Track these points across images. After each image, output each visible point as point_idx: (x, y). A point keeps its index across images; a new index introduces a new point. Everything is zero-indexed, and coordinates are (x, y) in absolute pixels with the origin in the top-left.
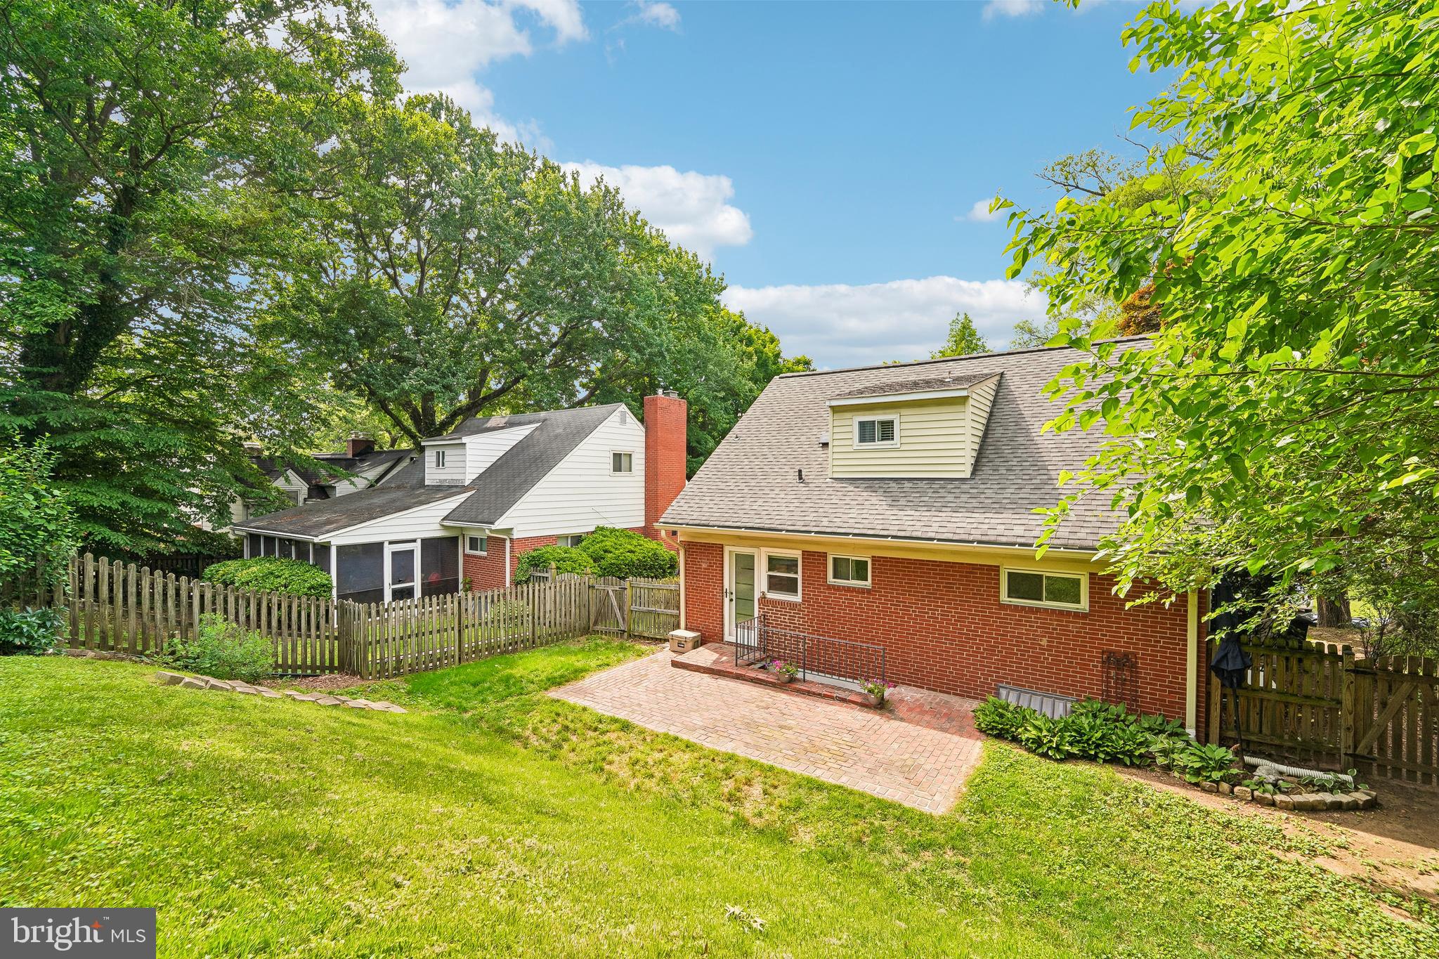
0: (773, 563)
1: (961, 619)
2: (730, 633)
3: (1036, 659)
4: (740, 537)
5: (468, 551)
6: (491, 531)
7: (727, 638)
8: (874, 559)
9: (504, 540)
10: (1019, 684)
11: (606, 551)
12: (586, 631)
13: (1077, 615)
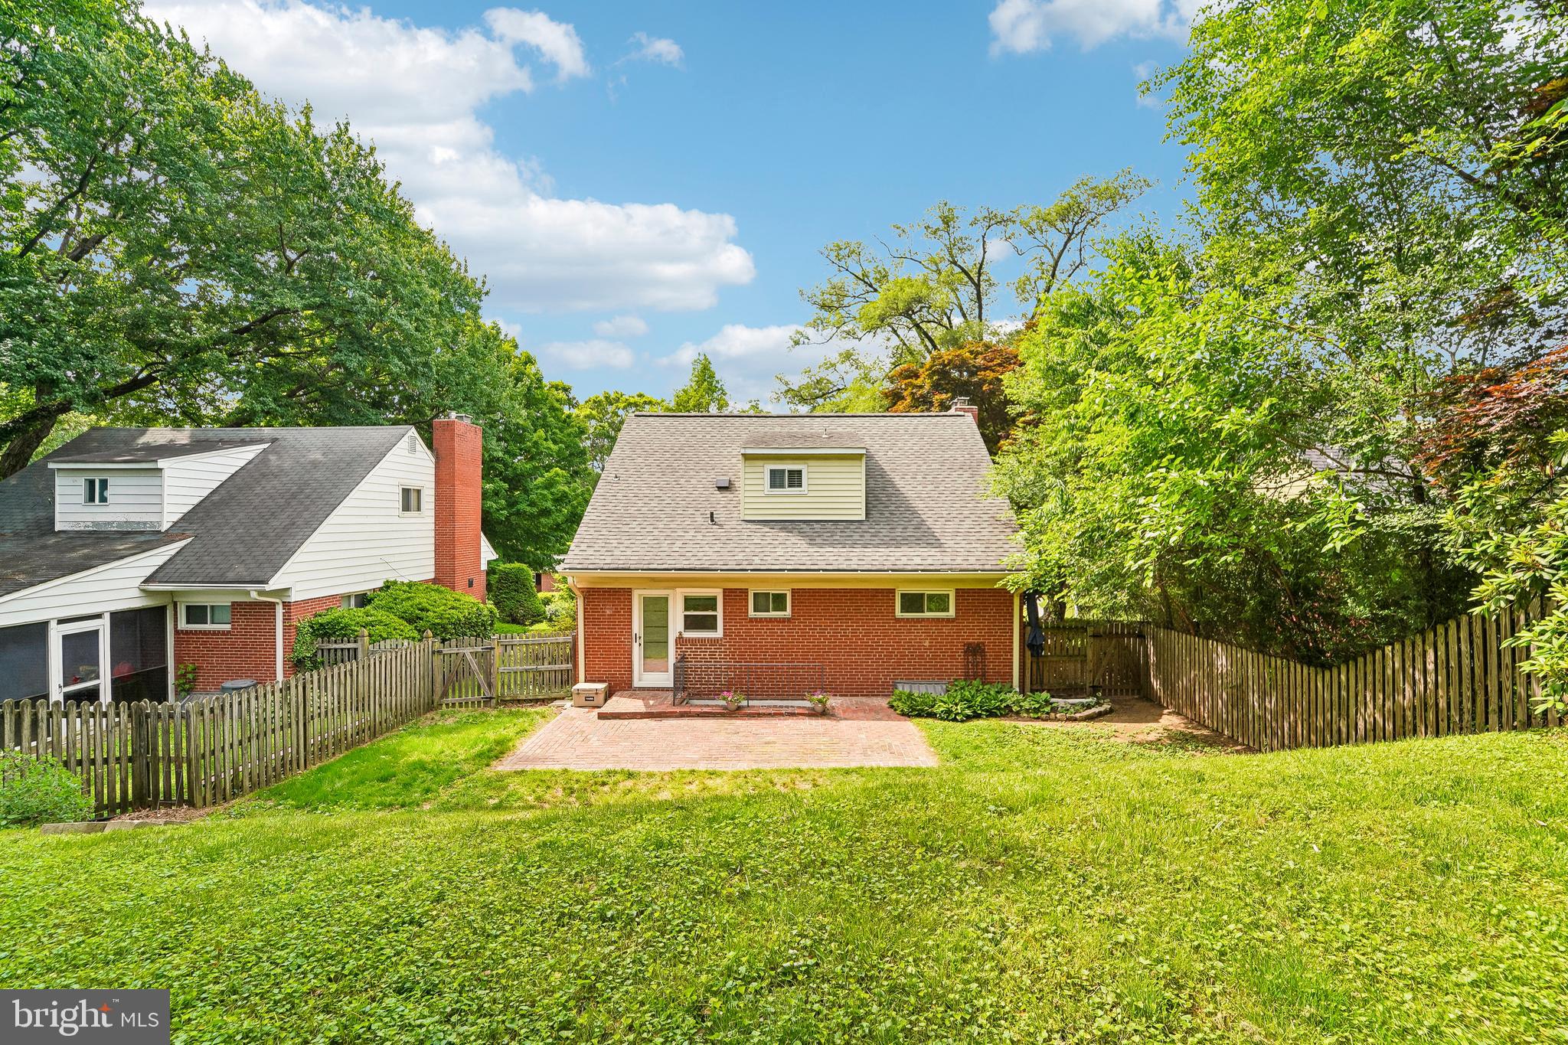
0: (690, 603)
1: (867, 634)
2: (642, 678)
3: (921, 657)
4: (653, 580)
5: (183, 625)
6: (261, 593)
7: (636, 684)
8: (794, 591)
9: (273, 605)
10: (910, 678)
11: (422, 610)
12: (431, 706)
13: (948, 620)
